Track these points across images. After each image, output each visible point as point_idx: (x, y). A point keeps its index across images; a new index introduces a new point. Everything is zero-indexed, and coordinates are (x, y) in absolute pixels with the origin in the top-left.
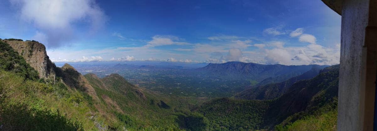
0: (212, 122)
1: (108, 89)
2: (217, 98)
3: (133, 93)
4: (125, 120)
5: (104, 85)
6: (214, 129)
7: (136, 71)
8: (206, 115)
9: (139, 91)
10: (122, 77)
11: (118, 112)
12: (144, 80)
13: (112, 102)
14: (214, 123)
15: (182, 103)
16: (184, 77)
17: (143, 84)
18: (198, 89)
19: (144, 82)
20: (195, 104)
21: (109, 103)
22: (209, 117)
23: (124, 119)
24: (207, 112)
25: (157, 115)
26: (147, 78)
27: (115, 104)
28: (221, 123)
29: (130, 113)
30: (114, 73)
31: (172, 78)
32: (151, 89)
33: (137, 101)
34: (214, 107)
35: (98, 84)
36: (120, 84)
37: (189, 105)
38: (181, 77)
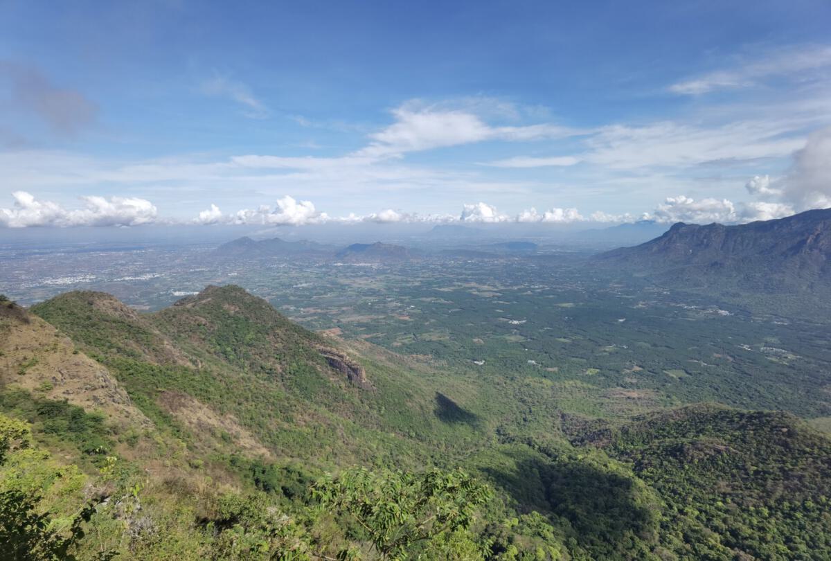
0: (681, 511)
1: (189, 364)
2: (714, 404)
3: (313, 368)
4: (283, 484)
5: (167, 345)
6: (688, 546)
7: (325, 273)
8: (645, 472)
9: (341, 357)
10: (262, 301)
11: (249, 457)
12: (360, 309)
13: (214, 421)
14: (690, 520)
15: (533, 409)
16: (541, 294)
17: (360, 325)
18: (610, 348)
19: (364, 319)
20: (595, 418)
21: (200, 425)
22: (661, 483)
23: (275, 481)
24: (654, 462)
25: (423, 452)
26: (372, 299)
27: (230, 424)
28: (734, 533)
29: (302, 452)
30: (219, 280)
31: (487, 295)
32: (395, 344)
33: (335, 399)
34: (692, 443)
35: (133, 345)
36: (251, 335)
37: (563, 416)
38: (529, 292)
